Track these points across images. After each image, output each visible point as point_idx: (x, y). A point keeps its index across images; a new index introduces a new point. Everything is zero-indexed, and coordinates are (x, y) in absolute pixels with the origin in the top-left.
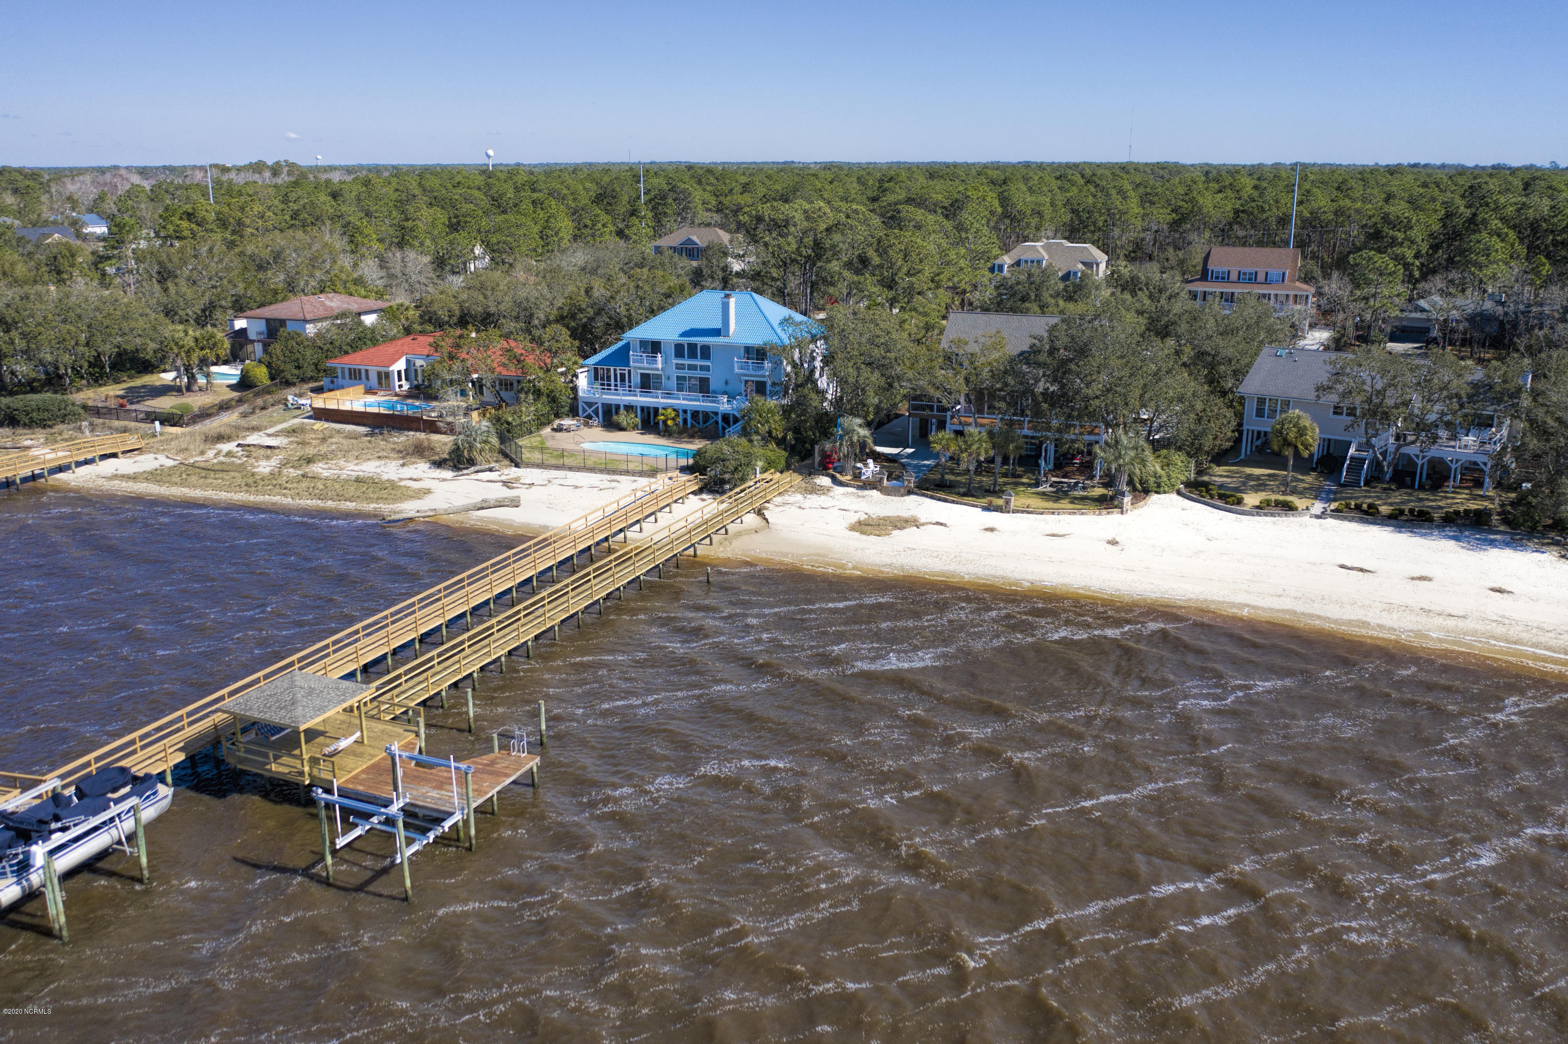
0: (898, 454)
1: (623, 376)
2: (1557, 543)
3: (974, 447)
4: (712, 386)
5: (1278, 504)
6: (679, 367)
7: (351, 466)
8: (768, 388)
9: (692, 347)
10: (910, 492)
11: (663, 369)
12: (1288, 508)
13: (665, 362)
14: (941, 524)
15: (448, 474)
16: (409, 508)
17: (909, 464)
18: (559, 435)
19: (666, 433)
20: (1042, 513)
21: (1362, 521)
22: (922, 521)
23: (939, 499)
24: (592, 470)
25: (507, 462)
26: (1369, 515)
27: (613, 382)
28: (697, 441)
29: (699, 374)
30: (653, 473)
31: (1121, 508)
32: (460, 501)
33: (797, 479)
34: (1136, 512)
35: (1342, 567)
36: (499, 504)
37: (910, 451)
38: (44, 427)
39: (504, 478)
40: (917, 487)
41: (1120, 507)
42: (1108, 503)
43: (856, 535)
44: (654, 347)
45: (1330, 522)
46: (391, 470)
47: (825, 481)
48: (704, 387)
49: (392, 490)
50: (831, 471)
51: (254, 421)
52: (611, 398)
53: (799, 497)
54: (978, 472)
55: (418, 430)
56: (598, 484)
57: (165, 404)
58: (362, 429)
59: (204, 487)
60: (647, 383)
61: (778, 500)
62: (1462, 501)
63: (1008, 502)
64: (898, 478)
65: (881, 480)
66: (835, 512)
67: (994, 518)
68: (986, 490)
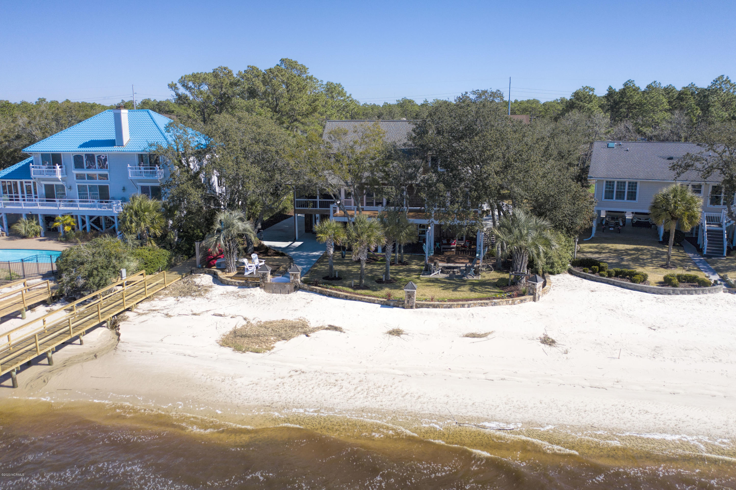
0: (288, 247)
1: (29, 187)
3: (365, 236)
4: (111, 195)
5: (683, 279)
6: (80, 177)
9: (90, 157)
10: (297, 288)
11: (63, 180)
12: (695, 282)
13: (65, 173)
14: (336, 329)
17: (300, 257)
19: (65, 238)
20: (450, 307)
22: (313, 324)
23: (330, 295)
27: (20, 194)
29: (98, 183)
31: (533, 294)
33: (173, 278)
34: (546, 297)
37: (298, 243)
40: (304, 282)
41: (531, 293)
42: (510, 288)
43: (228, 351)
44: (55, 159)
48: (103, 194)
50: (214, 269)
52: (13, 208)
54: (371, 260)
60: (50, 193)
63: (410, 296)
64: (285, 273)
65: (264, 276)
66: (208, 318)
68: (380, 281)
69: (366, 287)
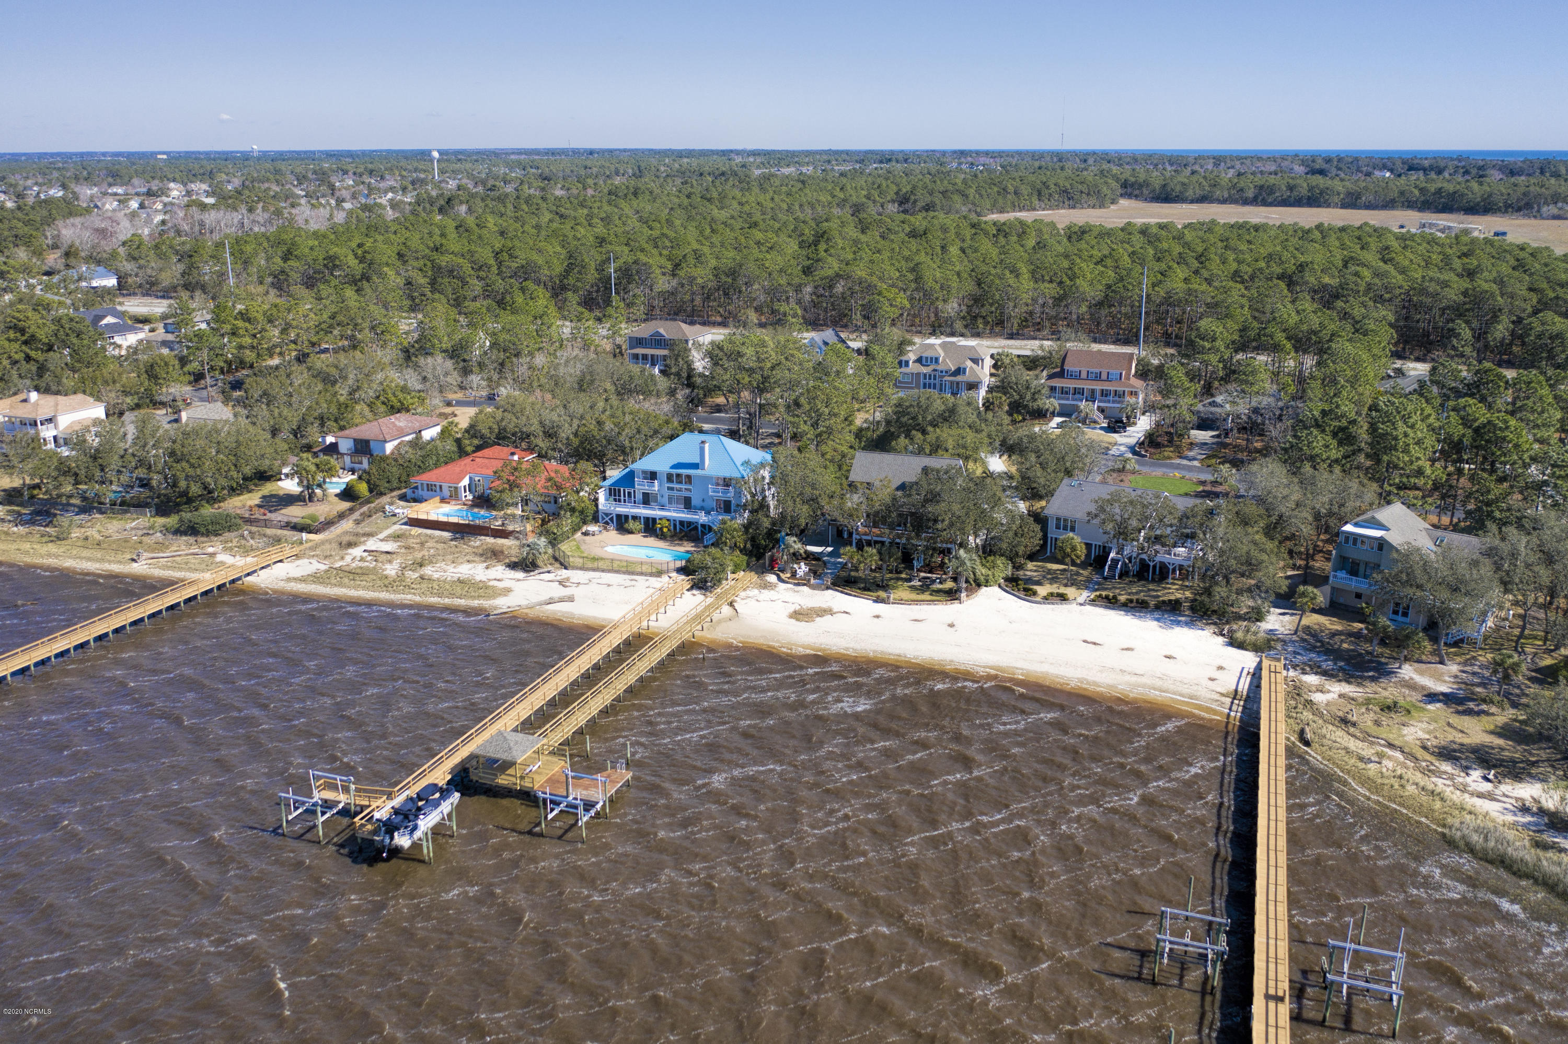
0: (823, 552)
1: (629, 493)
2: (1215, 624)
4: (694, 502)
5: (1058, 594)
6: (669, 489)
7: (451, 568)
8: (733, 508)
9: (678, 475)
10: (828, 588)
11: (658, 490)
12: (1063, 598)
13: (660, 485)
14: (846, 613)
15: (520, 575)
16: (502, 604)
17: (828, 561)
18: (587, 538)
19: (662, 536)
21: (1106, 607)
22: (834, 610)
24: (617, 572)
25: (557, 565)
26: (1111, 603)
27: (623, 498)
28: (685, 543)
29: (684, 494)
30: (659, 574)
32: (535, 599)
33: (752, 576)
34: (970, 602)
35: (1085, 641)
36: (561, 600)
37: (830, 549)
38: (216, 535)
39: (558, 578)
40: (832, 584)
41: (959, 599)
42: (952, 595)
43: (793, 621)
44: (653, 476)
45: (1089, 608)
46: (478, 572)
47: (772, 578)
48: (687, 504)
49: (484, 589)
50: (777, 572)
51: (365, 528)
52: (622, 510)
53: (756, 591)
55: (487, 535)
56: (623, 583)
57: (295, 513)
58: (446, 535)
59: (356, 588)
60: (647, 500)
61: (743, 594)
62: (1173, 591)
63: (889, 597)
64: (821, 575)
66: (780, 603)
67: (880, 608)
68: (878, 586)
69: (869, 590)
